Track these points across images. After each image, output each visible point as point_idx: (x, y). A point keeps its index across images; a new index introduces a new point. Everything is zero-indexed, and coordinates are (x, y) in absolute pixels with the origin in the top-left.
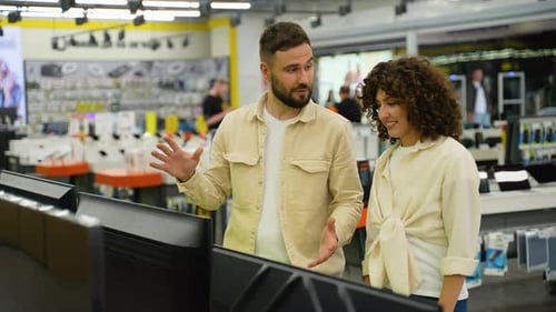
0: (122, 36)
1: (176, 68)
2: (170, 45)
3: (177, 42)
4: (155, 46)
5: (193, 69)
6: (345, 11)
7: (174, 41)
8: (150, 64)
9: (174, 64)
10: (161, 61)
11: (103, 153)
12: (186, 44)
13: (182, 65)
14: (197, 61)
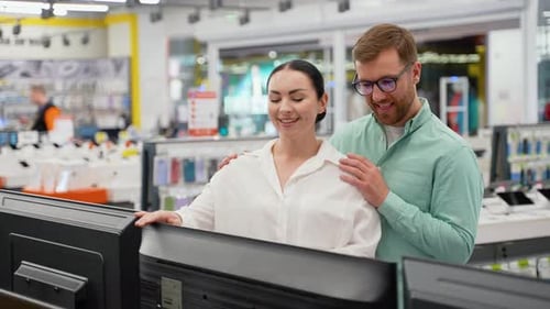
0: (17, 31)
1: (68, 68)
2: (66, 43)
3: (75, 40)
4: (47, 43)
5: (87, 70)
6: (286, 6)
7: (71, 38)
8: (38, 64)
9: (67, 64)
10: (51, 61)
11: (25, 164)
12: (85, 41)
13: (75, 66)
14: (93, 61)
